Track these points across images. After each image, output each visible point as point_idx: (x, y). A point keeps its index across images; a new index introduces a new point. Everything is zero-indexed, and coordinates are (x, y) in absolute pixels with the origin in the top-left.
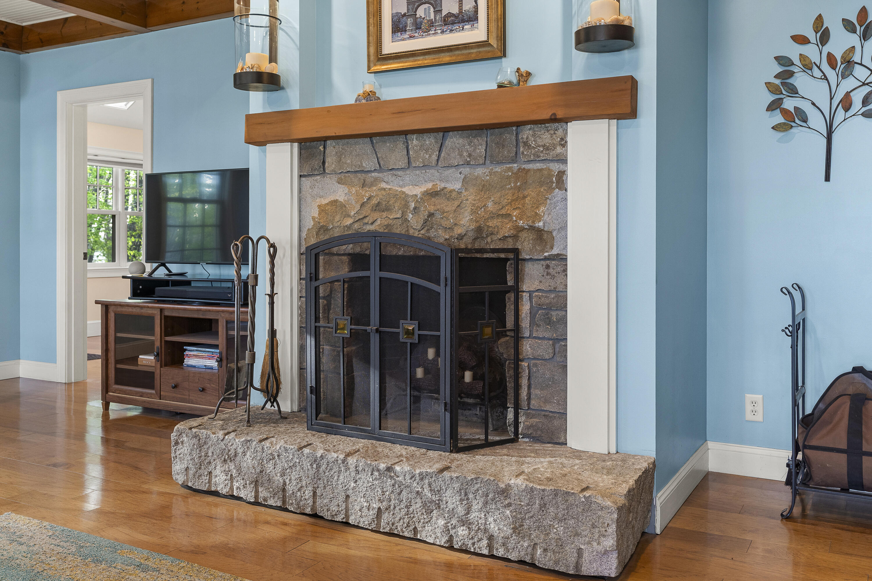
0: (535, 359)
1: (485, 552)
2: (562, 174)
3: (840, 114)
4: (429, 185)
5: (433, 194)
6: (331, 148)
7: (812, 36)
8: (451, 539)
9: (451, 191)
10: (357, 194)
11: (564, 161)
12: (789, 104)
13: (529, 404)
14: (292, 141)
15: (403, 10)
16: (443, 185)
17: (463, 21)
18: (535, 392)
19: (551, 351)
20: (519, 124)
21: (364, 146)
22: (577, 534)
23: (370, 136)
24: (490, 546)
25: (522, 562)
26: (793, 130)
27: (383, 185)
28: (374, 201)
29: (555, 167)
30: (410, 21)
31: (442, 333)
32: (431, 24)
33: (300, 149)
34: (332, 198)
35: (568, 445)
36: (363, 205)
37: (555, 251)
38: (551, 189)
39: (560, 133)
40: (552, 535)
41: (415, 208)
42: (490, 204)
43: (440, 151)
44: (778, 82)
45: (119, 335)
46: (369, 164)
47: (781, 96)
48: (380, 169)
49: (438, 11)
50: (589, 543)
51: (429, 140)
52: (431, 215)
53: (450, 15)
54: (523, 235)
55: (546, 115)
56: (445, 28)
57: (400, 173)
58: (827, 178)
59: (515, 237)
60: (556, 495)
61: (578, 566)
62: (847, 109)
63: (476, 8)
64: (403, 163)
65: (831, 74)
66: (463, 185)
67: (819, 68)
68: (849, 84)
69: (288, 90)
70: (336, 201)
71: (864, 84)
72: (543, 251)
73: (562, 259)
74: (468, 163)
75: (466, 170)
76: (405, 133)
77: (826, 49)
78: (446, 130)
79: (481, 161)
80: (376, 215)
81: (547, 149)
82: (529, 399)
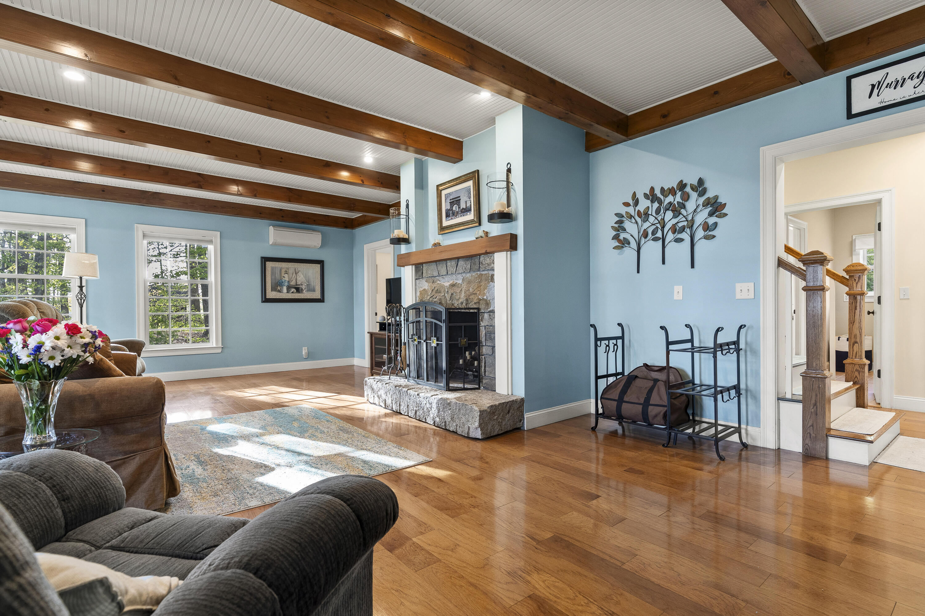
0: (487, 355)
1: (444, 428)
2: (493, 276)
3: (643, 240)
4: (452, 282)
5: (453, 285)
6: (425, 267)
7: (631, 202)
8: (434, 423)
9: (459, 284)
10: (431, 286)
11: (493, 270)
12: (622, 236)
13: (485, 374)
14: (412, 265)
15: (449, 208)
16: (456, 281)
17: (467, 211)
18: (487, 369)
19: (491, 351)
20: (480, 255)
21: (433, 266)
22: (468, 421)
23: (436, 261)
24: (445, 425)
25: (453, 432)
26: (625, 249)
27: (439, 282)
28: (436, 289)
29: (491, 272)
30: (451, 212)
31: (443, 343)
32: (457, 212)
33: (416, 268)
34: (424, 288)
35: (497, 391)
36: (432, 290)
37: (491, 309)
38: (489, 283)
39: (492, 258)
40: (461, 421)
41: (447, 292)
42: (471, 289)
43: (457, 267)
44: (617, 225)
45: (376, 346)
46: (435, 274)
47: (619, 232)
48: (439, 275)
49: (459, 208)
50: (471, 424)
51: (453, 263)
52: (452, 294)
53: (463, 209)
54: (481, 302)
55: (484, 251)
56: (462, 214)
57: (444, 277)
58: (638, 272)
59: (479, 303)
60: (463, 405)
61: (468, 433)
62: (646, 237)
63: (471, 205)
64: (445, 273)
65: (639, 220)
66: (462, 281)
67: (634, 218)
68: (647, 225)
69: (412, 244)
70: (425, 289)
71: (652, 225)
72: (488, 309)
73: (493, 312)
74: (464, 272)
75: (464, 275)
76: (446, 260)
77: (637, 209)
78: (458, 258)
79: (469, 271)
80: (437, 295)
81: (489, 265)
82: (485, 372)
